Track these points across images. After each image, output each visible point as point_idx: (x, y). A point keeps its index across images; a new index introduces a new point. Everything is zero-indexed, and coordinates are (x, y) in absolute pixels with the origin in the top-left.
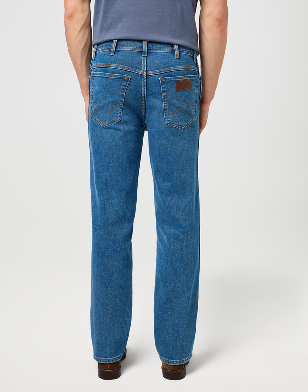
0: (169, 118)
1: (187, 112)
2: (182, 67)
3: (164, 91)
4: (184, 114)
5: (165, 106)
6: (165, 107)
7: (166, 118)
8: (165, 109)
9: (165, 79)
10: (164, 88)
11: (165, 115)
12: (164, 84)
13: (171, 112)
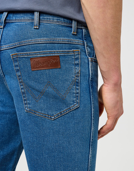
0: (29, 104)
1: (55, 97)
2: (42, 40)
3: (18, 71)
4: (52, 100)
5: (22, 89)
6: (23, 91)
7: (25, 104)
8: (23, 93)
9: (17, 54)
10: (17, 66)
11: (25, 100)
12: (16, 61)
13: (31, 97)
